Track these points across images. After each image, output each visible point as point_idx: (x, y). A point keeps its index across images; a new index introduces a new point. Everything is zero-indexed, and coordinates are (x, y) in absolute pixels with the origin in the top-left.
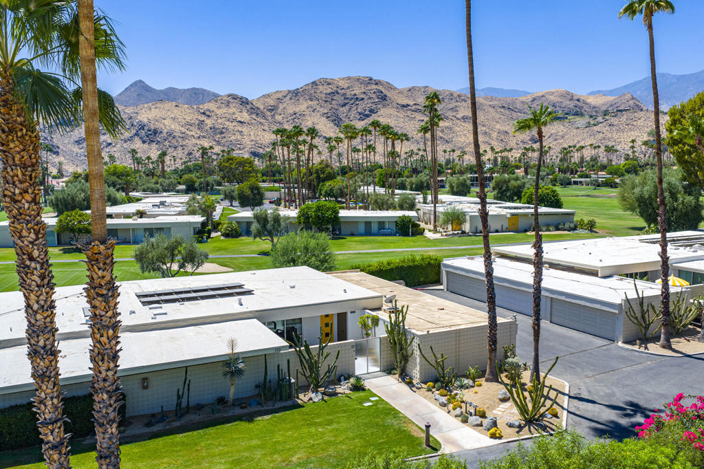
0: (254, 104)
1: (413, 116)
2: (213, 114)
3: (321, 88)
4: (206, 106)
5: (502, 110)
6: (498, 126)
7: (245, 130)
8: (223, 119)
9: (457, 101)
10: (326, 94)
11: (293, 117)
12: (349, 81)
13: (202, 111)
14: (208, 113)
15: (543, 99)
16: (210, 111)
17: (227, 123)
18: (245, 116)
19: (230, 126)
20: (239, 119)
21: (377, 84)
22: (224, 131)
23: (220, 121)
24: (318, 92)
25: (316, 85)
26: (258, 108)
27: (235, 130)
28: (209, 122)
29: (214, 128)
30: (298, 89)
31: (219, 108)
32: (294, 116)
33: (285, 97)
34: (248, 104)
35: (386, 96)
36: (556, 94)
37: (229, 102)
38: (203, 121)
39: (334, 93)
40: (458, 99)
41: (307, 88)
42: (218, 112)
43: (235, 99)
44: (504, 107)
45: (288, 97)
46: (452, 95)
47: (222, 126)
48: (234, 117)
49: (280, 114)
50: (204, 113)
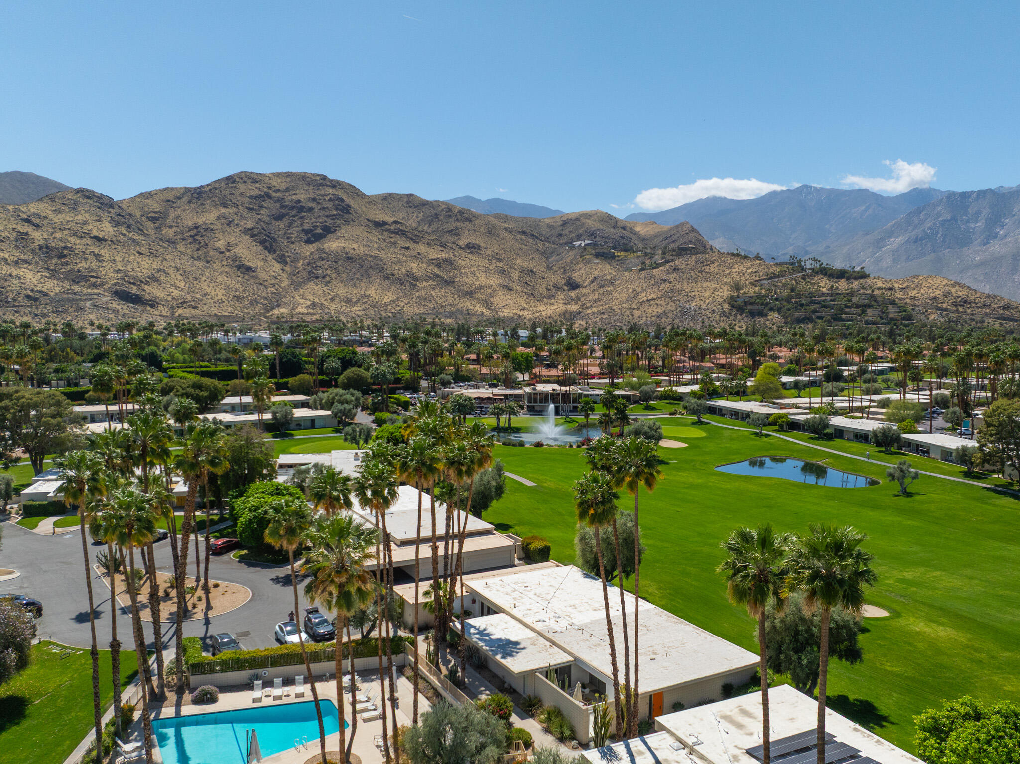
0: (124, 207)
1: (392, 240)
2: (45, 222)
3: (242, 187)
4: (33, 208)
5: (523, 237)
6: (519, 261)
7: (105, 252)
8: (66, 232)
9: (458, 220)
10: (250, 197)
11: (192, 233)
12: (288, 180)
13: (25, 216)
14: (36, 220)
15: (578, 223)
16: (38, 216)
17: (72, 239)
18: (106, 229)
19: (78, 244)
20: (95, 233)
21: (334, 187)
22: (65, 252)
23: (58, 235)
24: (237, 193)
25: (234, 182)
26: (131, 215)
27: (88, 251)
28: (38, 236)
29: (47, 247)
30: (202, 186)
31: (58, 212)
32: (195, 231)
33: (179, 198)
34: (113, 208)
35: (349, 206)
36: (595, 217)
37: (76, 203)
38: (27, 233)
39: (263, 197)
40: (459, 217)
41: (217, 185)
42: (56, 220)
43: (88, 197)
44: (524, 233)
45: (186, 199)
46: (450, 210)
47: (63, 245)
48: (86, 228)
49: (171, 227)
50: (28, 221)
